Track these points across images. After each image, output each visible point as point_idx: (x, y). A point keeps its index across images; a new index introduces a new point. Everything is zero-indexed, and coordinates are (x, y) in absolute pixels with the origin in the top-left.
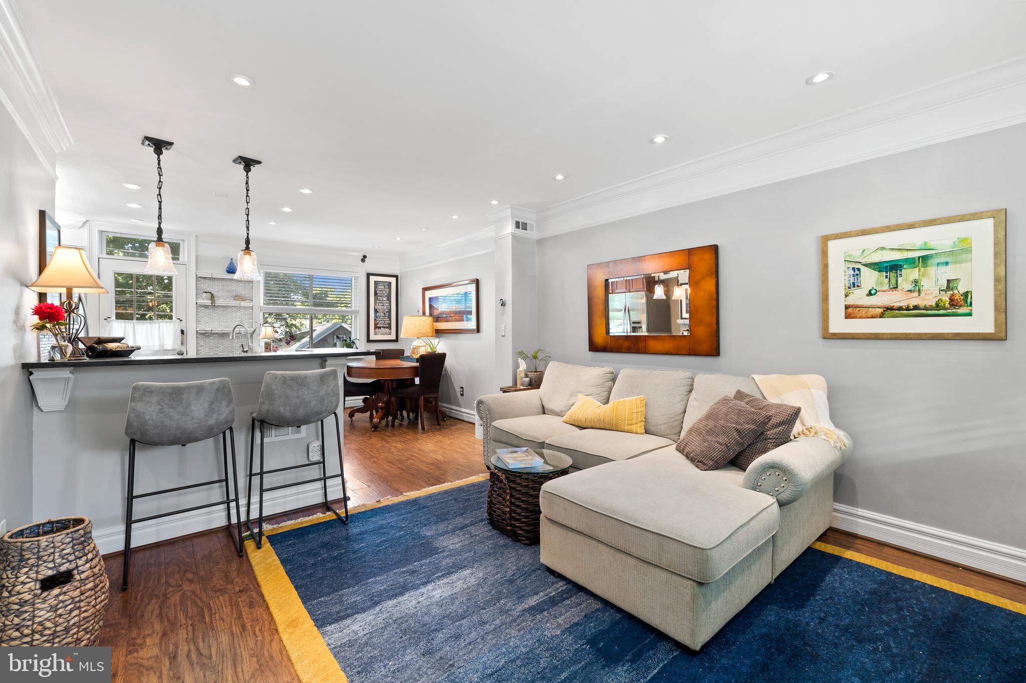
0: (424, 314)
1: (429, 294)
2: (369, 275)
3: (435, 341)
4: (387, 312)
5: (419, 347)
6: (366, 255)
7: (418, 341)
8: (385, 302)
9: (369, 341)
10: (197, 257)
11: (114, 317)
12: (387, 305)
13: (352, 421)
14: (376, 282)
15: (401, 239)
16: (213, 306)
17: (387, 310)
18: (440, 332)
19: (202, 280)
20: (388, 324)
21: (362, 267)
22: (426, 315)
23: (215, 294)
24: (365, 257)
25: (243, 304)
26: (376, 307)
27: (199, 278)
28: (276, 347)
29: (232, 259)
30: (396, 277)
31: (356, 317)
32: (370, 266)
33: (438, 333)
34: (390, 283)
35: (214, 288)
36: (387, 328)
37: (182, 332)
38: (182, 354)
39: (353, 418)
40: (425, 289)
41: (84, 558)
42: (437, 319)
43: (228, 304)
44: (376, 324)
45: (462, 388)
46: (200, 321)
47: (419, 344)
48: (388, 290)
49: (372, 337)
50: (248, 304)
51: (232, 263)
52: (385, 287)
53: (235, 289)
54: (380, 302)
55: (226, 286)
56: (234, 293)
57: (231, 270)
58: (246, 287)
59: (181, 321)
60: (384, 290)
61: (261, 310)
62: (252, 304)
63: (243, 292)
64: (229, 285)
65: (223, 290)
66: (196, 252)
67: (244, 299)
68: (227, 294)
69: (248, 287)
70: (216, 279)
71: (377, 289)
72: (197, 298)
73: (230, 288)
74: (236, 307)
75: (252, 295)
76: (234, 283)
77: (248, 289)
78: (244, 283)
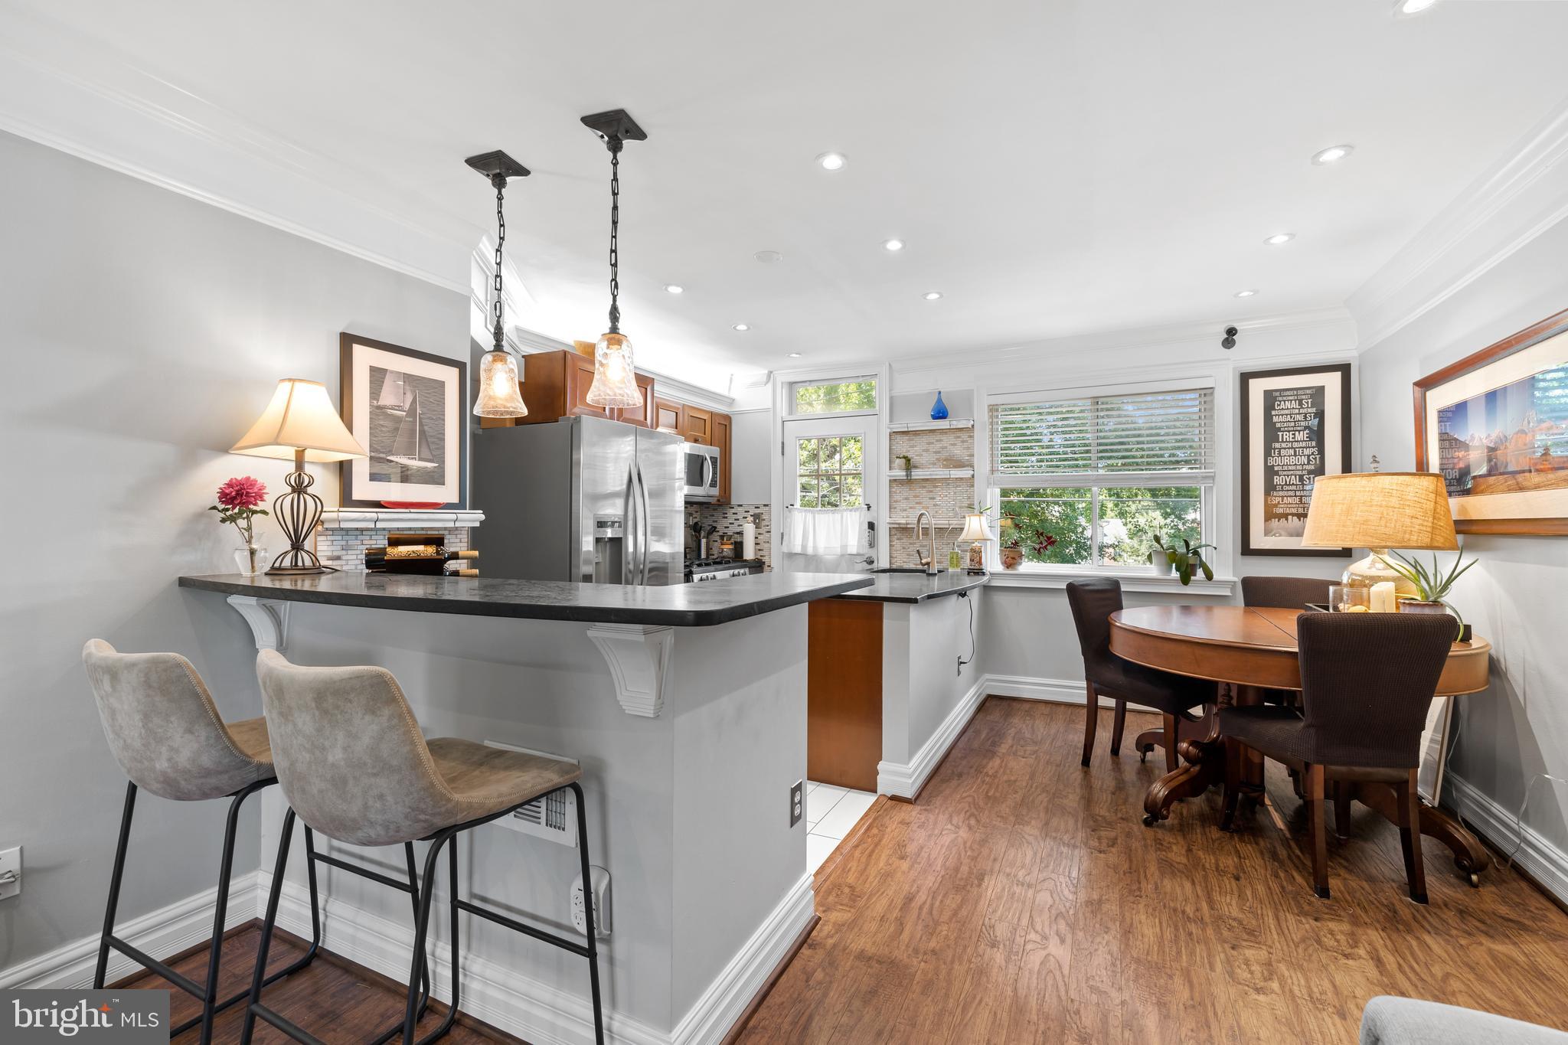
0: (1422, 468)
1: (1441, 398)
2: (1245, 378)
4: (1310, 472)
5: (1376, 579)
6: (1236, 325)
7: (1373, 562)
8: (1301, 445)
9: (1247, 550)
10: (892, 399)
11: (798, 504)
12: (1307, 452)
13: (1143, 761)
14: (1269, 393)
15: (1292, 236)
16: (909, 481)
17: (1307, 467)
18: (1470, 528)
19: (898, 437)
21: (1229, 359)
22: (1431, 471)
23: (915, 459)
24: (1231, 332)
25: (956, 473)
26: (1271, 462)
27: (893, 434)
28: (1013, 558)
29: (940, 393)
30: (1345, 369)
32: (1247, 356)
33: (1468, 532)
34: (1320, 391)
35: (915, 450)
37: (871, 526)
38: (873, 562)
39: (1149, 754)
42: (1459, 483)
43: (931, 475)
44: (1271, 507)
46: (895, 508)
47: (1374, 572)
48: (1314, 410)
49: (1258, 541)
50: (965, 473)
51: (939, 400)
52: (1301, 404)
53: (946, 447)
54: (1284, 445)
55: (933, 443)
56: (944, 455)
57: (940, 414)
58: (963, 442)
59: (869, 507)
60: (1297, 411)
61: (989, 484)
62: (972, 472)
63: (958, 451)
64: (937, 441)
65: (927, 451)
66: (890, 390)
67: (960, 465)
68: (933, 457)
69: (967, 441)
70: (916, 433)
71: (1273, 413)
72: (890, 468)
73: (938, 445)
74: (946, 481)
75: (973, 456)
76: (944, 437)
77: (966, 445)
78: (959, 434)
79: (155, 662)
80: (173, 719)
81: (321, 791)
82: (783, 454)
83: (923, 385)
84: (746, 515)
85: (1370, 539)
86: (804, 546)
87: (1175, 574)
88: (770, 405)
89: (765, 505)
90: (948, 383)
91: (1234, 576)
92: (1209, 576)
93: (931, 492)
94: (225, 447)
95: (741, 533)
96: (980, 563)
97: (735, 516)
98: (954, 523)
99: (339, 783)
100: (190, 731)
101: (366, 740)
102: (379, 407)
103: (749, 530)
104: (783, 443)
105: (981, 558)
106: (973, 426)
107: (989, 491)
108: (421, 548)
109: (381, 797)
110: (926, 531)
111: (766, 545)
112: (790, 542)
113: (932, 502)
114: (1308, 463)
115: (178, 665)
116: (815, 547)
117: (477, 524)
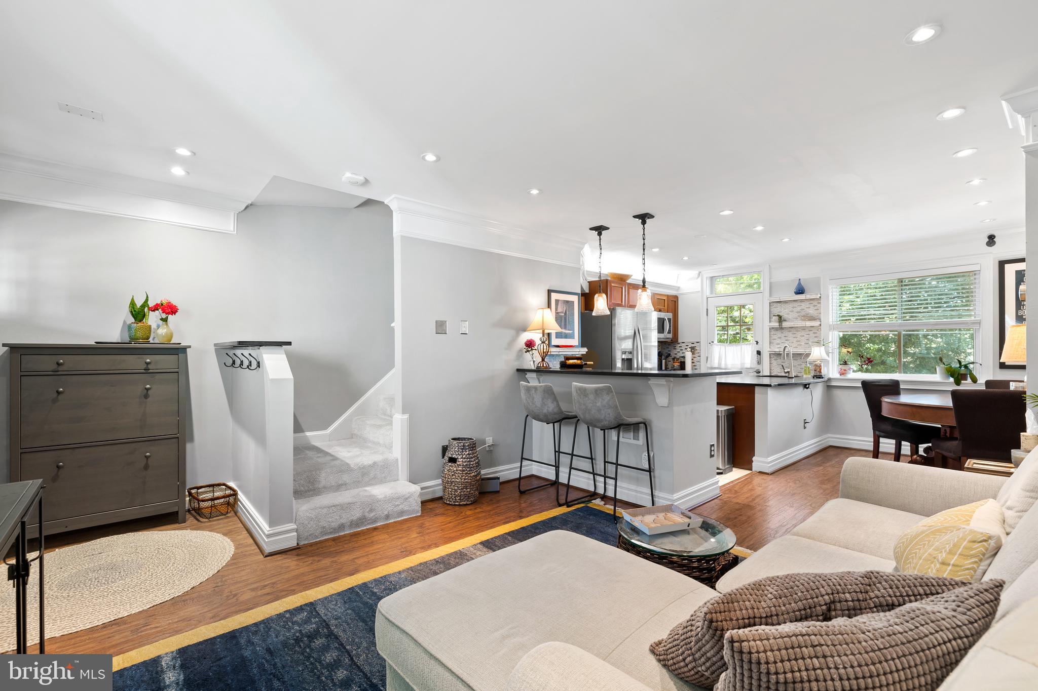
2: (1002, 264)
6: (995, 234)
9: (1003, 367)
10: (771, 284)
11: (716, 342)
14: (1019, 272)
16: (781, 328)
19: (775, 305)
21: (990, 253)
23: (785, 316)
24: (992, 237)
25: (809, 323)
26: (1021, 313)
27: (771, 304)
28: (845, 370)
29: (800, 280)
31: (976, 331)
32: (1004, 251)
35: (784, 311)
37: (759, 353)
38: (760, 372)
41: (461, 456)
43: (794, 325)
46: (773, 343)
50: (817, 323)
51: (800, 284)
53: (804, 309)
55: (795, 307)
56: (803, 313)
57: (800, 291)
58: (814, 306)
59: (757, 343)
61: (830, 329)
62: (820, 323)
63: (812, 312)
64: (798, 306)
65: (793, 311)
66: (770, 279)
67: (812, 319)
68: (796, 315)
69: (816, 306)
70: (786, 302)
72: (770, 322)
73: (799, 308)
74: (804, 328)
75: (821, 314)
76: (803, 304)
77: (816, 308)
78: (812, 302)
79: (546, 385)
80: (549, 399)
81: (594, 413)
82: (707, 315)
83: (789, 276)
84: (686, 347)
86: (720, 364)
87: (951, 379)
88: (700, 289)
89: (697, 342)
90: (804, 274)
92: (975, 381)
93: (795, 334)
94: (525, 330)
95: (684, 357)
96: (820, 372)
97: (681, 348)
98: (807, 351)
99: (599, 410)
100: (552, 403)
101: (606, 401)
102: (557, 313)
103: (688, 356)
104: (707, 309)
105: (820, 369)
106: (820, 297)
107: (831, 333)
108: (575, 361)
109: (609, 414)
110: (788, 355)
111: (698, 363)
112: (711, 362)
113: (796, 340)
115: (551, 387)
116: (726, 364)
117: (585, 353)
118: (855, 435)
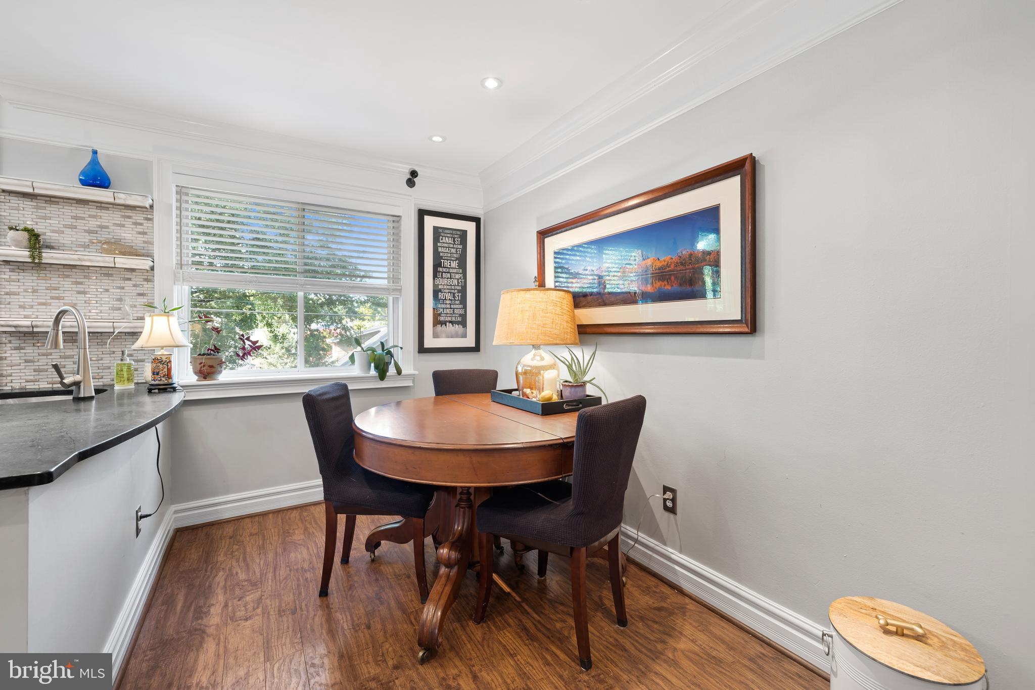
1: (553, 243)
2: (422, 213)
3: (582, 354)
4: (459, 291)
6: (416, 169)
7: (537, 355)
8: (454, 271)
9: (422, 350)
12: (458, 276)
13: (373, 559)
14: (436, 229)
16: (37, 264)
17: (457, 288)
18: (588, 330)
20: (460, 315)
21: (410, 196)
24: (414, 174)
25: (123, 262)
26: (437, 282)
28: (211, 367)
29: (95, 152)
30: (477, 220)
31: (396, 300)
32: (422, 196)
33: (587, 333)
34: (464, 234)
35: (45, 222)
36: (458, 323)
40: (543, 235)
43: (80, 260)
44: (436, 316)
45: (666, 489)
48: (460, 247)
49: (429, 343)
50: (143, 264)
51: (94, 162)
52: (454, 241)
53: (107, 227)
54: (444, 270)
55: (83, 218)
56: (104, 236)
57: (96, 180)
58: (135, 223)
60: (452, 246)
61: (176, 280)
62: (151, 264)
63: (128, 235)
64: (90, 216)
65: (73, 227)
67: (131, 252)
68: (83, 238)
69: (141, 224)
70: (52, 200)
71: (439, 244)
73: (93, 224)
74: (107, 272)
75: (152, 244)
76: (104, 214)
77: (140, 229)
78: (129, 213)
83: (59, 135)
85: (548, 338)
87: (373, 372)
91: (415, 370)
92: (399, 372)
93: (81, 283)
96: (169, 375)
98: (125, 327)
105: (169, 370)
106: (152, 207)
107: (176, 288)
110: (71, 337)
114: (458, 285)
118: (227, 492)
